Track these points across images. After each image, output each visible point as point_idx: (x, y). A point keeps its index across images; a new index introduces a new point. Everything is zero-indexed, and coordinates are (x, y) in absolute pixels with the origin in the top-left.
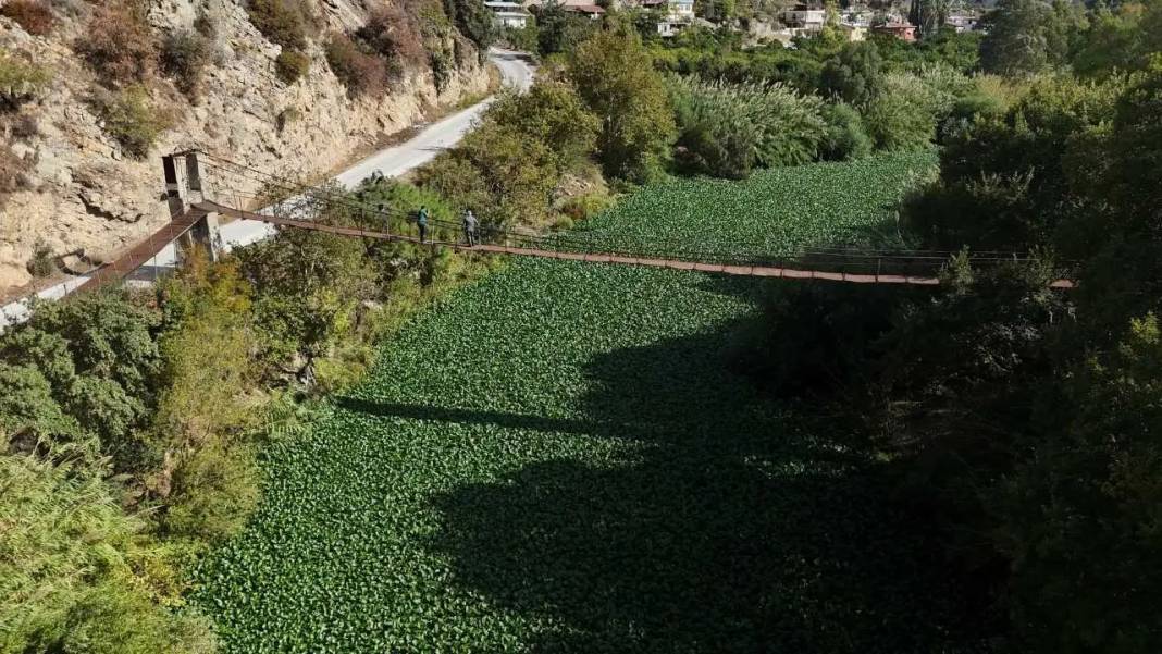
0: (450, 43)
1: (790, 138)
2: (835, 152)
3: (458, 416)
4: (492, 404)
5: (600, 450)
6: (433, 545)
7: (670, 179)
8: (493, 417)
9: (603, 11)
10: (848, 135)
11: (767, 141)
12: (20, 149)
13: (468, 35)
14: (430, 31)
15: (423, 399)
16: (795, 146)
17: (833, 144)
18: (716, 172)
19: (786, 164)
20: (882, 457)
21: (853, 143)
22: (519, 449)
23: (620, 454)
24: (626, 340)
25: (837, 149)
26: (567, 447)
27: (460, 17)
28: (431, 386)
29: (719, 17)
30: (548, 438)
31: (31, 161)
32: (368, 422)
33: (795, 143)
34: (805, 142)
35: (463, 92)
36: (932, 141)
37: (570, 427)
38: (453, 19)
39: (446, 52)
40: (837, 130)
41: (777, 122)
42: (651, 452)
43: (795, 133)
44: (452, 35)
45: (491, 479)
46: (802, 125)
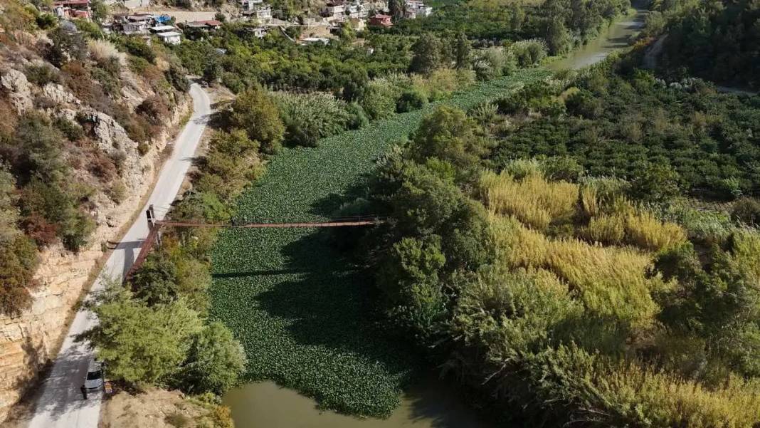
0: (172, 95)
1: (334, 122)
2: (354, 126)
3: (249, 274)
4: (257, 268)
5: (295, 277)
6: (261, 309)
7: (285, 149)
8: (258, 273)
9: (221, 23)
10: (358, 118)
11: (324, 126)
12: (93, 213)
13: (179, 89)
14: (162, 92)
15: (233, 270)
16: (337, 127)
17: (352, 122)
18: (305, 144)
19: (334, 134)
20: (368, 266)
21: (361, 121)
22: (271, 281)
23: (300, 278)
24: (291, 239)
25: (355, 124)
26: (284, 278)
27: (174, 81)
28: (234, 265)
29: (286, 17)
30: (278, 276)
31: (96, 216)
32: (222, 280)
33: (336, 124)
34: (341, 123)
35: (180, 116)
36: (395, 112)
37: (283, 272)
38: (172, 84)
39: (171, 100)
40: (354, 116)
41: (328, 117)
42: (308, 276)
43: (336, 120)
44: (172, 89)
45: (267, 290)
46: (338, 116)
